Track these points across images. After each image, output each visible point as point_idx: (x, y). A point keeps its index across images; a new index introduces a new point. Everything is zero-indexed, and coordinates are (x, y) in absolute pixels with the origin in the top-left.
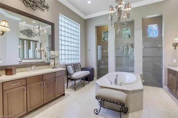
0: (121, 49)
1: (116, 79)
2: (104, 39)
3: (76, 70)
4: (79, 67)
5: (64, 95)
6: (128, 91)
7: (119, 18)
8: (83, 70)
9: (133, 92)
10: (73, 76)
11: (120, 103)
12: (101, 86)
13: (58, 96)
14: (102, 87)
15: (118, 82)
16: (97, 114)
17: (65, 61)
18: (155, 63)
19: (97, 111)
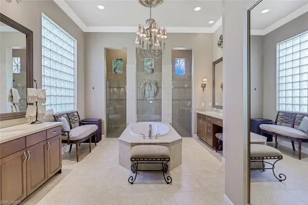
0: (142, 88)
1: (150, 131)
2: (114, 71)
3: (73, 125)
4: (76, 119)
5: (60, 172)
6: (167, 143)
7: (151, 46)
8: (83, 124)
9: (173, 143)
10: (72, 136)
11: (161, 159)
12: (131, 144)
13: (50, 176)
14: (133, 145)
15: (154, 134)
16: (132, 183)
17: (50, 108)
18: (182, 108)
19: (132, 180)
